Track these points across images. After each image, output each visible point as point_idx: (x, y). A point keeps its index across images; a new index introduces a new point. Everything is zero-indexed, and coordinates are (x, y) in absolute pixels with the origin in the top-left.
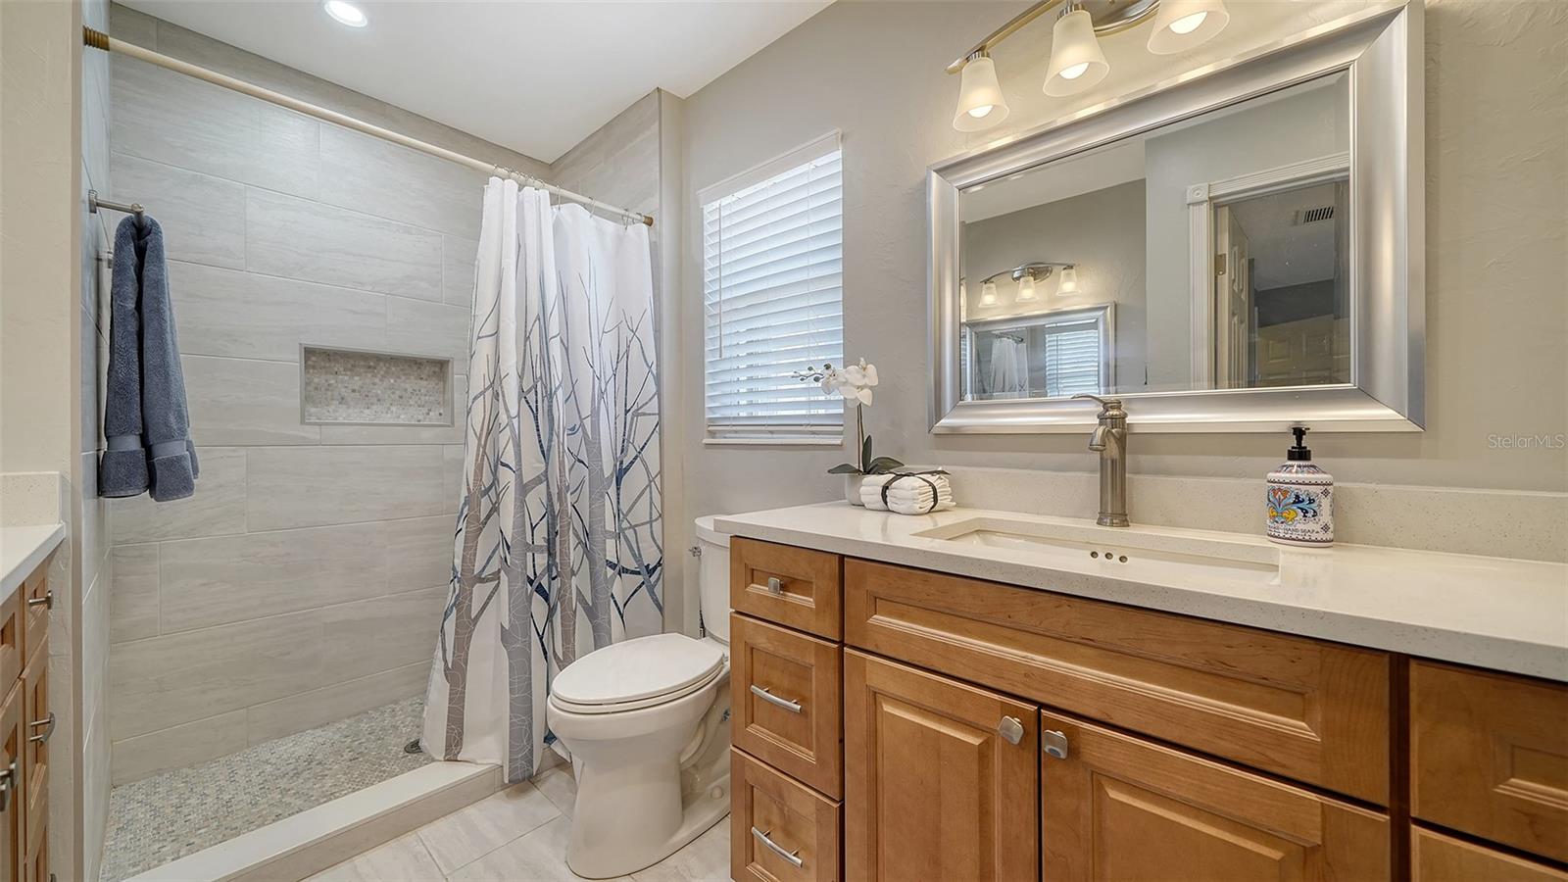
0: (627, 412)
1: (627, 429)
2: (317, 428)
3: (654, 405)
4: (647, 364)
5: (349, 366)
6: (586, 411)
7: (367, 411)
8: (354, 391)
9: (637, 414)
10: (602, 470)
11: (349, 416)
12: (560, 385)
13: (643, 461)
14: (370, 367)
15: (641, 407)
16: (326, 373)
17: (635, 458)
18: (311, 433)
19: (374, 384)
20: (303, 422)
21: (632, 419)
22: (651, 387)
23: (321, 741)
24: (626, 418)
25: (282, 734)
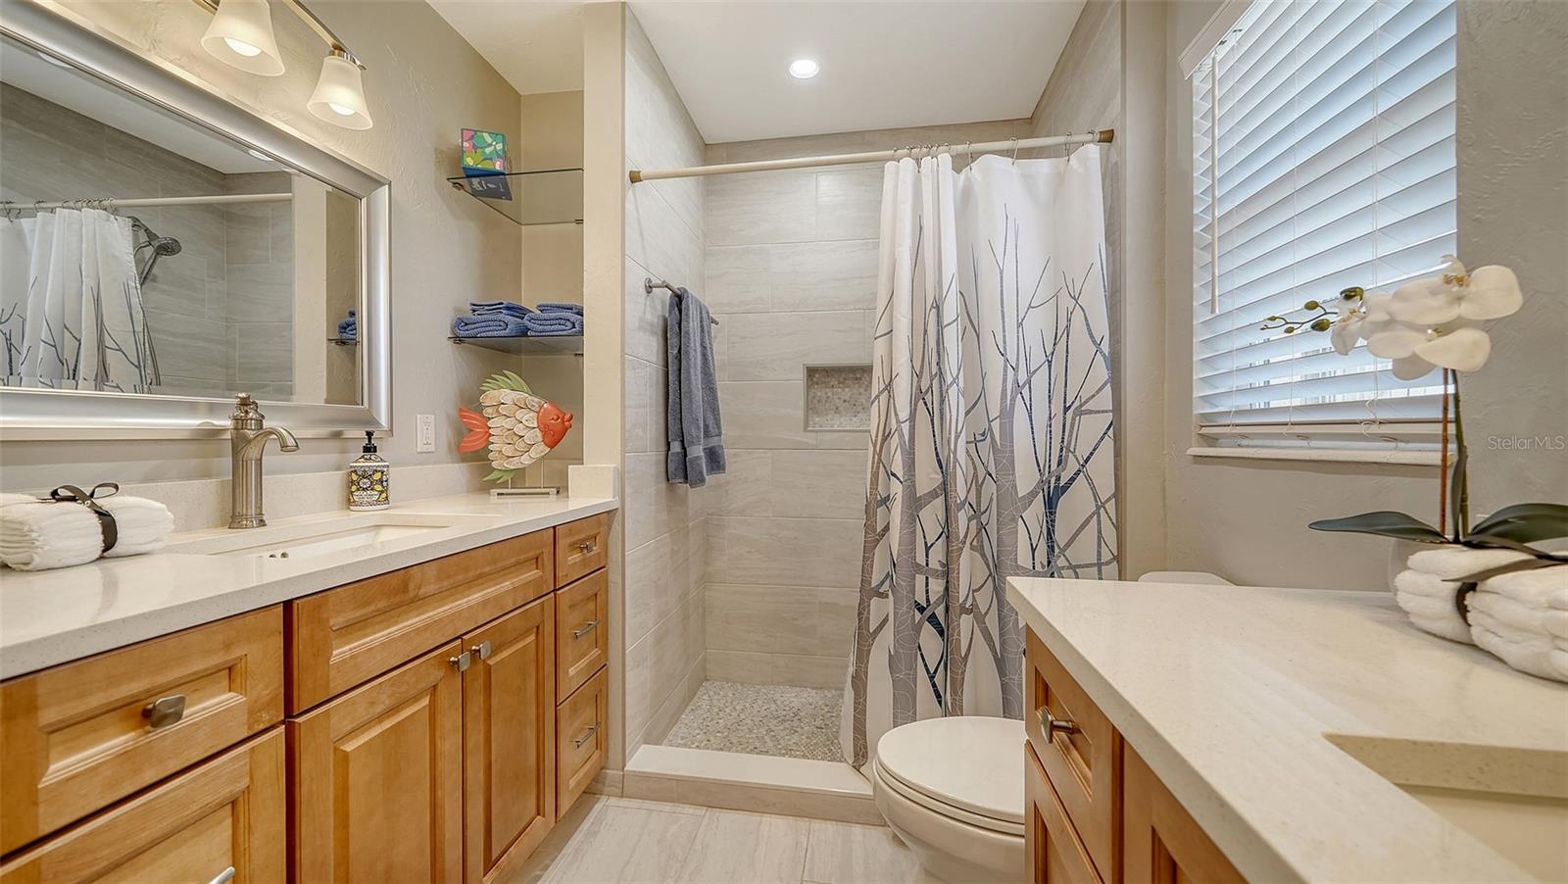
0: (1066, 409)
1: (1067, 434)
2: (814, 435)
3: (1105, 400)
4: (1094, 342)
5: (842, 380)
6: (994, 412)
7: (855, 419)
8: (845, 401)
9: (1079, 412)
10: (1015, 486)
11: (841, 423)
12: (954, 381)
13: (1087, 477)
14: (857, 379)
15: (1086, 402)
16: (826, 387)
17: (1077, 474)
18: (810, 439)
19: (860, 394)
20: (805, 430)
21: (1074, 419)
22: (1101, 372)
23: (811, 700)
24: (1065, 418)
25: (792, 683)
